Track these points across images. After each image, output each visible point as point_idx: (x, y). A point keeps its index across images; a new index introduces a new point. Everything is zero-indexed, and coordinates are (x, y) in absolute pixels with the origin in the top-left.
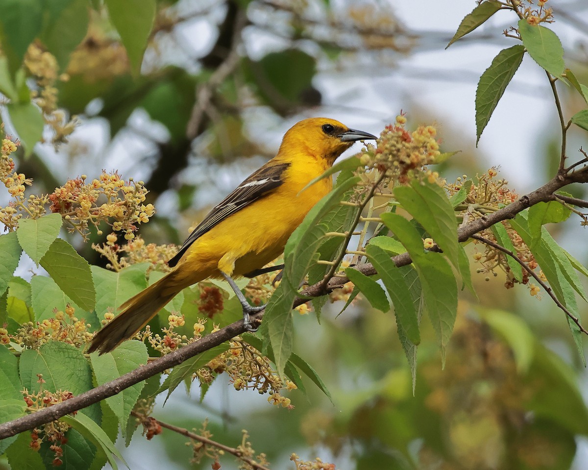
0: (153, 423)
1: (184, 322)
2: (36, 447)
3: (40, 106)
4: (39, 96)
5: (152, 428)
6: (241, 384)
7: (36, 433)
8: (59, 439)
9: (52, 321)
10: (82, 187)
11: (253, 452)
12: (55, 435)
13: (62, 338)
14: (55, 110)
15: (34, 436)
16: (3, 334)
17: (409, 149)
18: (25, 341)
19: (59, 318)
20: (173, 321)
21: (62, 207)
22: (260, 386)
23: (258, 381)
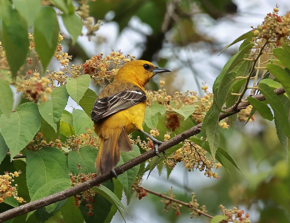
0: (142, 190)
1: (159, 133)
2: (78, 205)
3: (80, 15)
4: (79, 10)
5: (141, 193)
6: (189, 166)
7: (77, 198)
8: (90, 200)
9: (85, 134)
10: (101, 59)
11: (198, 205)
12: (88, 198)
13: (91, 144)
14: (88, 17)
15: (77, 199)
16: (58, 143)
17: (281, 26)
18: (71, 146)
19: (89, 133)
20: (153, 133)
21: (90, 70)
22: (200, 167)
23: (199, 164)
